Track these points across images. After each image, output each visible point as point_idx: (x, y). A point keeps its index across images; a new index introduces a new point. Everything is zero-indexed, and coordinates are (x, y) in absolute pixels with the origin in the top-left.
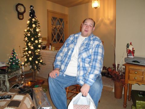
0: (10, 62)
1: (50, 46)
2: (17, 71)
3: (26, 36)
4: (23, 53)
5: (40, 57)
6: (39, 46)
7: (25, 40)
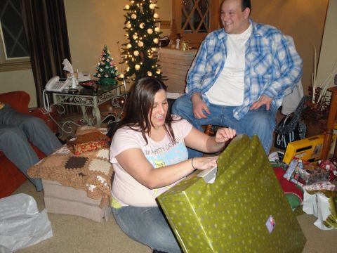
0: (99, 72)
1: (178, 41)
2: (112, 91)
3: (128, 20)
4: (122, 54)
5: (157, 63)
6: (156, 41)
7: (126, 28)
